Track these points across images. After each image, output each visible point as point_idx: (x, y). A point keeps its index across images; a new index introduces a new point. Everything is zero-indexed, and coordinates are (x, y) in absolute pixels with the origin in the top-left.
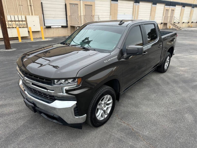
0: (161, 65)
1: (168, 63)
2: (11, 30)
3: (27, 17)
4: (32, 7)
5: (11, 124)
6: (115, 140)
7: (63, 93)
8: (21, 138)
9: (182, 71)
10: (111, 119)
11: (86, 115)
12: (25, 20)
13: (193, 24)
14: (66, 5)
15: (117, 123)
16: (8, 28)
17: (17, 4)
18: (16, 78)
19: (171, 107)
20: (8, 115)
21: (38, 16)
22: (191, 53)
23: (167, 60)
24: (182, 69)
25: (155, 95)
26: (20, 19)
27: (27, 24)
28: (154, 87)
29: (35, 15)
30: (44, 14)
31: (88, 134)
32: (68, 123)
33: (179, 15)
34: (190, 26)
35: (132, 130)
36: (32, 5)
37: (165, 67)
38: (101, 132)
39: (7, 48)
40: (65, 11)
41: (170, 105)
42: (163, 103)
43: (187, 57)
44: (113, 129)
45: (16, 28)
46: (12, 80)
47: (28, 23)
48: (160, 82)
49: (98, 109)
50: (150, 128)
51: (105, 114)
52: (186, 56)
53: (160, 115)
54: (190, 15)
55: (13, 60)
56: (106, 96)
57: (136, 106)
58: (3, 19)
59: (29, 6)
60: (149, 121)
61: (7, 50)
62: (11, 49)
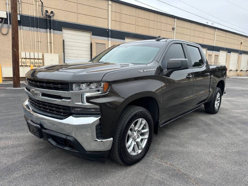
0: (210, 102)
1: (219, 102)
2: (24, 69)
3: (45, 55)
4: (52, 44)
5: (5, 159)
6: (153, 182)
7: (82, 102)
8: (15, 175)
9: (238, 113)
10: (146, 158)
11: (112, 139)
12: (42, 58)
13: (242, 73)
14: (91, 44)
15: (155, 163)
16: (20, 66)
17: (36, 40)
18: (21, 113)
19: (231, 148)
20: (2, 149)
21: (58, 54)
22: (246, 98)
23: (217, 98)
24: (238, 111)
25: (206, 135)
26: (36, 57)
27: (43, 62)
28: (203, 127)
29: (54, 53)
30: (65, 52)
31: (113, 173)
32: (85, 150)
33: (225, 61)
34: (240, 75)
35: (178, 171)
36: (52, 42)
37: (215, 106)
38: (132, 173)
39: (14, 87)
40: (90, 50)
41: (229, 146)
42: (218, 143)
43: (242, 100)
44: (150, 170)
45: (29, 66)
46: (15, 114)
47: (45, 61)
48: (210, 122)
49: (129, 137)
50: (205, 170)
51: (139, 149)
52: (240, 100)
53: (216, 156)
54: (238, 62)
55: (21, 97)
56: (141, 119)
57: (182, 145)
58: (17, 52)
59: (49, 43)
60: (202, 162)
61: (14, 88)
62: (20, 87)
